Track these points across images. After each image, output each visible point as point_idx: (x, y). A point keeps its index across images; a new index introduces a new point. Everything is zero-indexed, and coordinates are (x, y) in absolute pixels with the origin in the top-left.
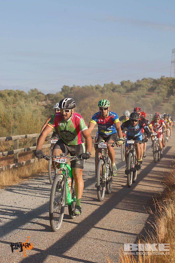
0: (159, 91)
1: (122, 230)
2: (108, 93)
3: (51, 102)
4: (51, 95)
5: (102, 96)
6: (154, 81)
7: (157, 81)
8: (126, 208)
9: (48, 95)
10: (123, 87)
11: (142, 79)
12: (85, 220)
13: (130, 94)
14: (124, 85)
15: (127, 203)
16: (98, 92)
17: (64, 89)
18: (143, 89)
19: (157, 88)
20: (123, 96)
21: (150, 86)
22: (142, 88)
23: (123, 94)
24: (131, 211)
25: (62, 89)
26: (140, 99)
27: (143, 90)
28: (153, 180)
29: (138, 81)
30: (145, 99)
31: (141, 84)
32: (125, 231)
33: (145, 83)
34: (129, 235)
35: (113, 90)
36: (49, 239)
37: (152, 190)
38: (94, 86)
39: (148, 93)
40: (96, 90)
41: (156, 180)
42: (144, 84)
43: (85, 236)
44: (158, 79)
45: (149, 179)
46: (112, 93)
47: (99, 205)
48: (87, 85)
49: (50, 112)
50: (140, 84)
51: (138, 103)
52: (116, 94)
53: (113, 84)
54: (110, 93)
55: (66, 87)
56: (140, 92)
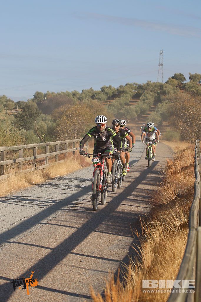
0: (145, 98)
1: (103, 256)
2: (86, 100)
3: (22, 111)
4: (21, 103)
5: (79, 103)
6: (138, 86)
7: (142, 87)
8: (107, 231)
9: (18, 103)
10: (104, 94)
11: (126, 84)
12: (60, 245)
13: (111, 101)
14: (105, 91)
15: (108, 225)
16: (75, 99)
17: (37, 96)
18: (127, 96)
19: (142, 95)
20: (104, 103)
21: (134, 92)
22: (125, 95)
23: (103, 102)
24: (112, 234)
25: (34, 95)
26: (124, 107)
28: (138, 199)
29: (121, 87)
30: (129, 107)
31: (124, 90)
32: (106, 257)
33: (128, 89)
34: (110, 262)
35: (93, 97)
36: (20, 267)
37: (136, 210)
38: (71, 92)
39: (132, 100)
40: (73, 97)
41: (141, 199)
42: (128, 90)
43: (60, 262)
44: (143, 84)
45: (133, 198)
46: (92, 100)
47: (76, 228)
48: (63, 91)
49: (21, 122)
51: (120, 111)
52: (95, 101)
53: (92, 90)
54: (89, 100)
55: (39, 94)
56: (123, 99)
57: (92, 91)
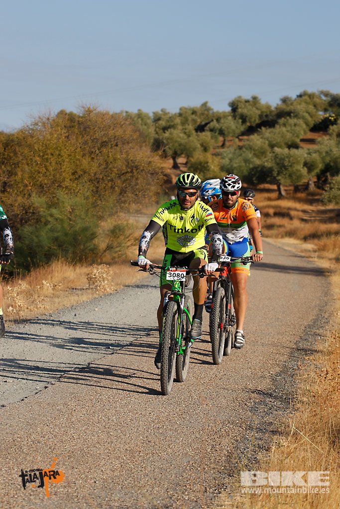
10: (235, 118)
11: (298, 94)
14: (241, 110)
18: (295, 125)
21: (321, 115)
22: (292, 121)
27: (293, 128)
29: (285, 101)
31: (291, 108)
33: (303, 105)
38: (151, 115)
39: (309, 135)
42: (301, 108)
50: (288, 109)
53: (208, 109)
56: (281, 132)
57: (206, 112)
